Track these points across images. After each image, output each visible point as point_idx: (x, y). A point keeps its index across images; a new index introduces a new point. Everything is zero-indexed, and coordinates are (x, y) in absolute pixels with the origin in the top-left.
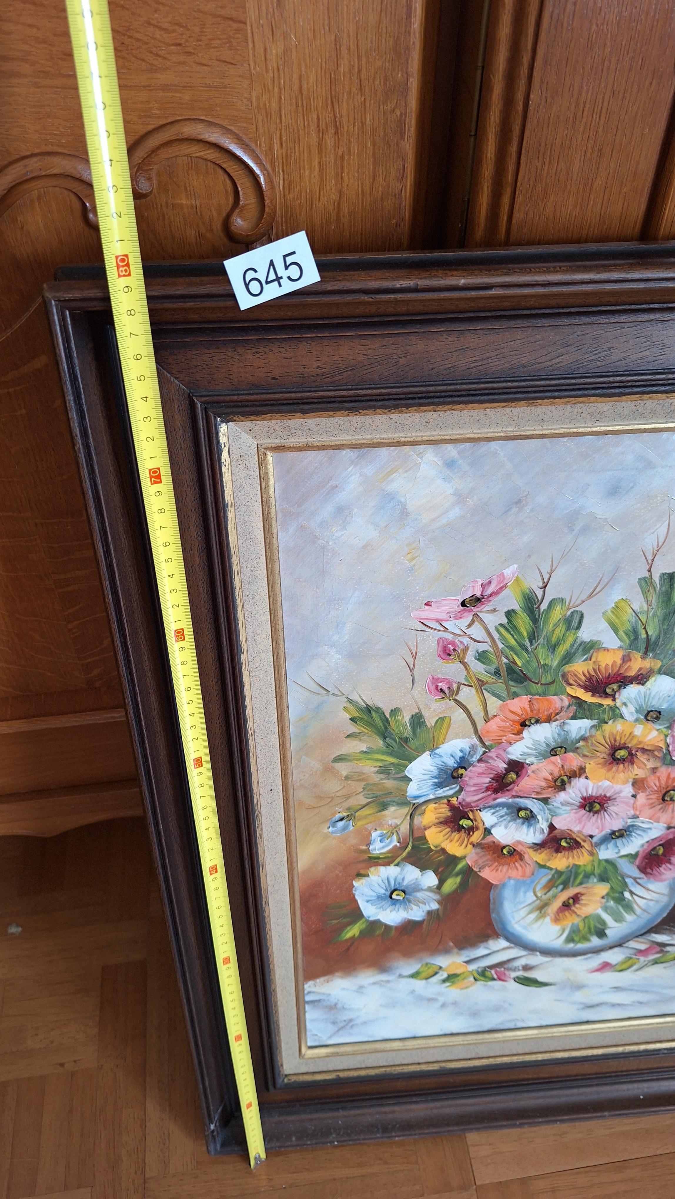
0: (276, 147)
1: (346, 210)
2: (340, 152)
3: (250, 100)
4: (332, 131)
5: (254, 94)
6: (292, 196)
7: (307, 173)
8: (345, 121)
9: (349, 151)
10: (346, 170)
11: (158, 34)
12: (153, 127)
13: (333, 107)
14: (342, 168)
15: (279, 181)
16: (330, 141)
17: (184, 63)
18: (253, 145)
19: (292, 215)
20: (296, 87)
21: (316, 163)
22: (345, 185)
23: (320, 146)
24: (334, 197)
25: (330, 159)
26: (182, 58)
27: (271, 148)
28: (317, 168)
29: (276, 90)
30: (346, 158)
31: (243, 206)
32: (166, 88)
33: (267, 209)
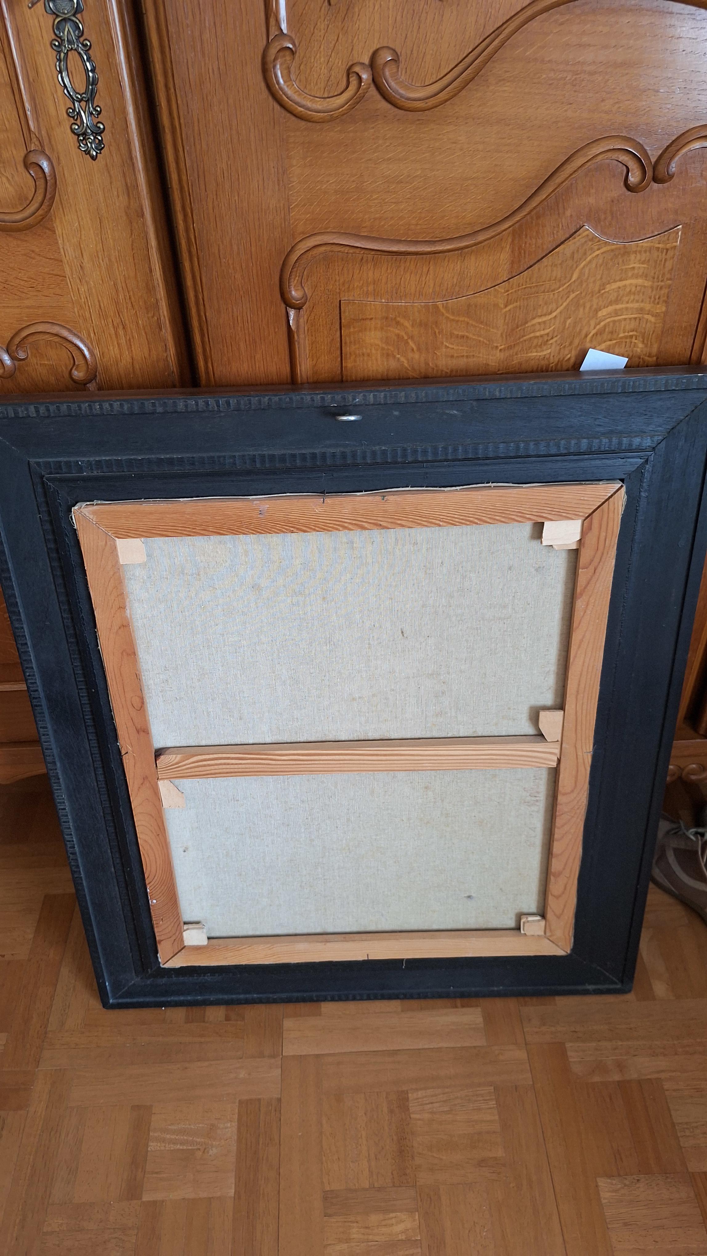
0: (92, 335)
1: (138, 367)
2: (128, 338)
3: (74, 312)
4: (121, 327)
5: (76, 310)
6: (105, 359)
7: (112, 348)
8: (127, 322)
9: (133, 337)
10: (133, 346)
11: (22, 283)
12: (24, 326)
13: (119, 316)
14: (131, 345)
15: (97, 352)
16: (121, 332)
17: (36, 296)
18: (79, 334)
19: (107, 369)
20: (97, 306)
21: (116, 343)
22: (134, 354)
23: (116, 334)
24: (130, 360)
25: (123, 341)
26: (35, 293)
27: (89, 335)
28: (117, 346)
29: (87, 307)
30: (132, 340)
31: (78, 365)
32: (28, 307)
33: (90, 367)
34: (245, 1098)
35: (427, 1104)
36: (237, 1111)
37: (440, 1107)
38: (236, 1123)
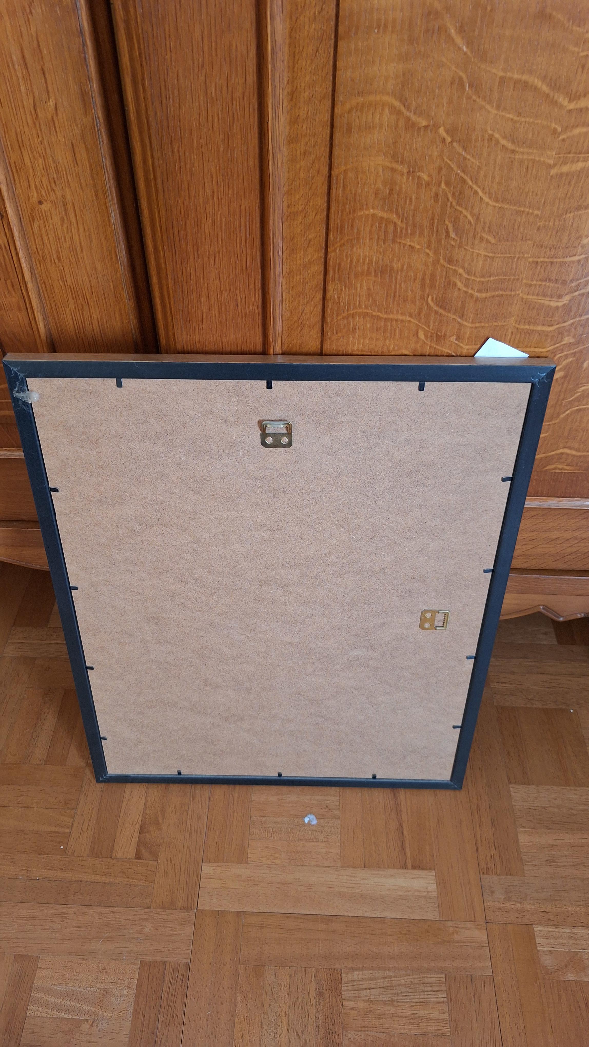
34: (149, 958)
35: (362, 989)
36: (137, 975)
37: (379, 995)
38: (134, 992)
